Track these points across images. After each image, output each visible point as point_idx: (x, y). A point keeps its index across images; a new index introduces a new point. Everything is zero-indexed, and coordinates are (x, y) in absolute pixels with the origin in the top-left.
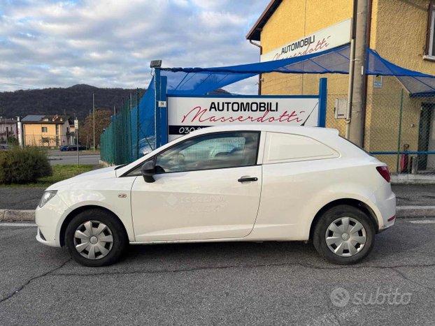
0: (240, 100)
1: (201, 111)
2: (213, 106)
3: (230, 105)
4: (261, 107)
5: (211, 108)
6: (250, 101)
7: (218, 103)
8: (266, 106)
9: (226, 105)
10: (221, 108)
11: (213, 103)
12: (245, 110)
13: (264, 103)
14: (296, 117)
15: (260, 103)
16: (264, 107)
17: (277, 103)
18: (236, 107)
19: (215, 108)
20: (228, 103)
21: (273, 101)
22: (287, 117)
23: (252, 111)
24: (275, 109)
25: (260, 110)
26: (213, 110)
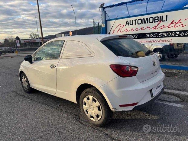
0: (142, 17)
1: (121, 26)
2: (127, 23)
3: (136, 21)
4: (155, 20)
5: (126, 24)
6: (148, 16)
7: (130, 21)
8: (159, 19)
9: (134, 21)
10: (131, 24)
11: (127, 21)
12: (145, 23)
13: (158, 17)
14: (181, 23)
15: (155, 17)
16: (158, 19)
17: (167, 16)
18: (140, 22)
19: (128, 24)
20: (135, 20)
21: (164, 15)
22: (174, 24)
23: (150, 23)
24: (165, 20)
25: (155, 22)
26: (127, 25)
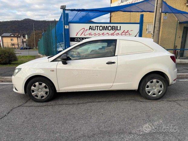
0: (103, 25)
1: (85, 30)
2: (90, 28)
3: (98, 27)
4: (113, 28)
5: (90, 29)
6: (108, 25)
7: (93, 26)
8: (115, 28)
9: (96, 27)
10: (94, 29)
11: (90, 26)
12: (105, 30)
13: (114, 26)
14: (129, 33)
15: (113, 26)
17: (120, 26)
18: (101, 28)
19: (91, 29)
20: (97, 26)
21: (119, 25)
22: (125, 33)
23: (109, 30)
24: (119, 29)
25: (112, 30)
26: (90, 30)
